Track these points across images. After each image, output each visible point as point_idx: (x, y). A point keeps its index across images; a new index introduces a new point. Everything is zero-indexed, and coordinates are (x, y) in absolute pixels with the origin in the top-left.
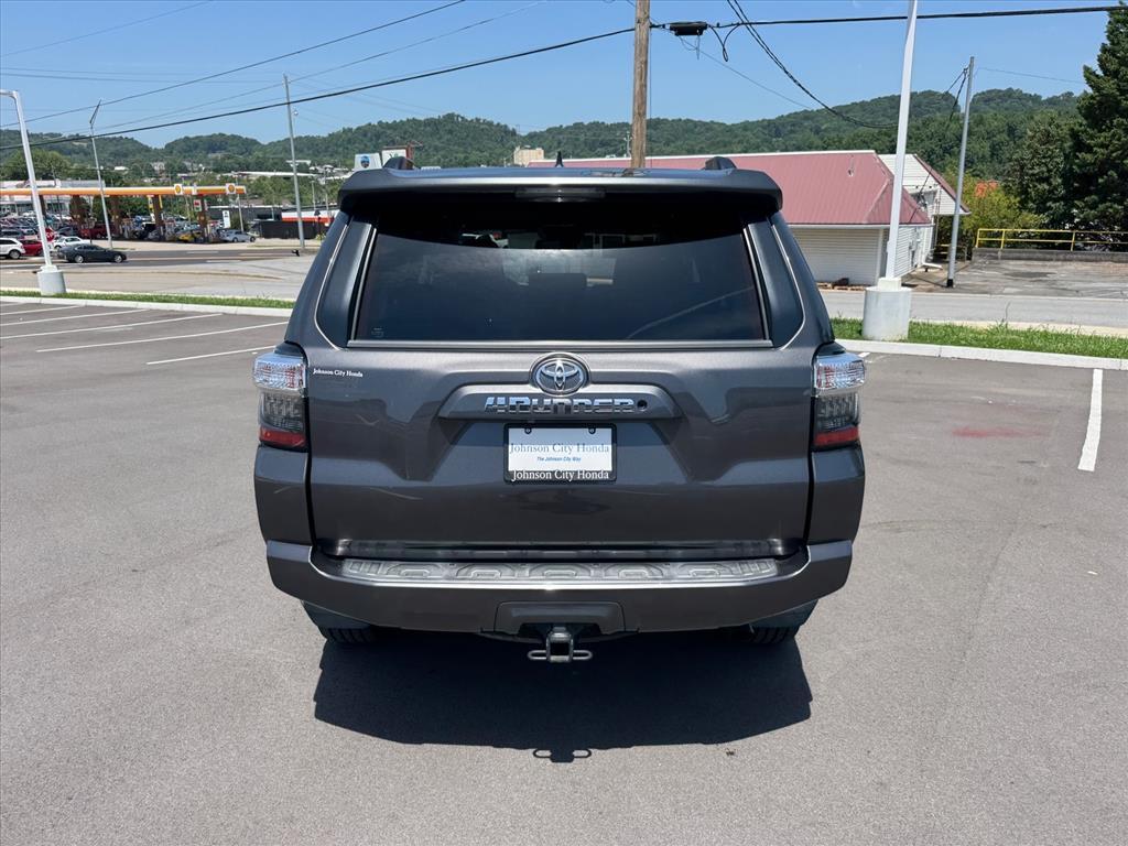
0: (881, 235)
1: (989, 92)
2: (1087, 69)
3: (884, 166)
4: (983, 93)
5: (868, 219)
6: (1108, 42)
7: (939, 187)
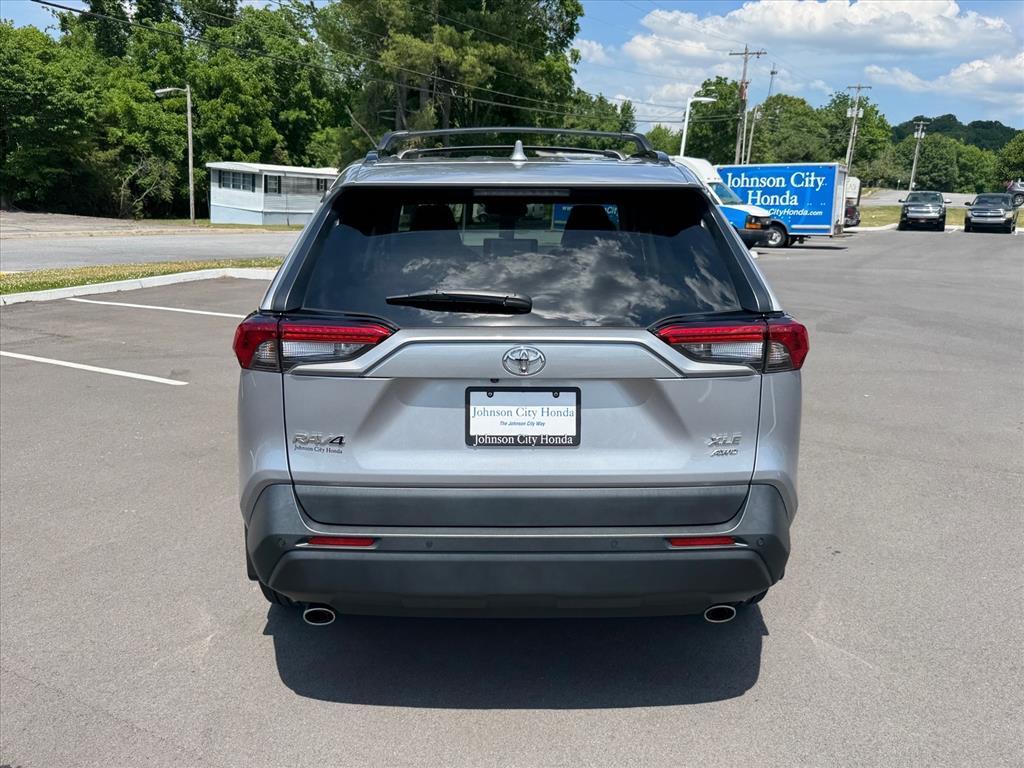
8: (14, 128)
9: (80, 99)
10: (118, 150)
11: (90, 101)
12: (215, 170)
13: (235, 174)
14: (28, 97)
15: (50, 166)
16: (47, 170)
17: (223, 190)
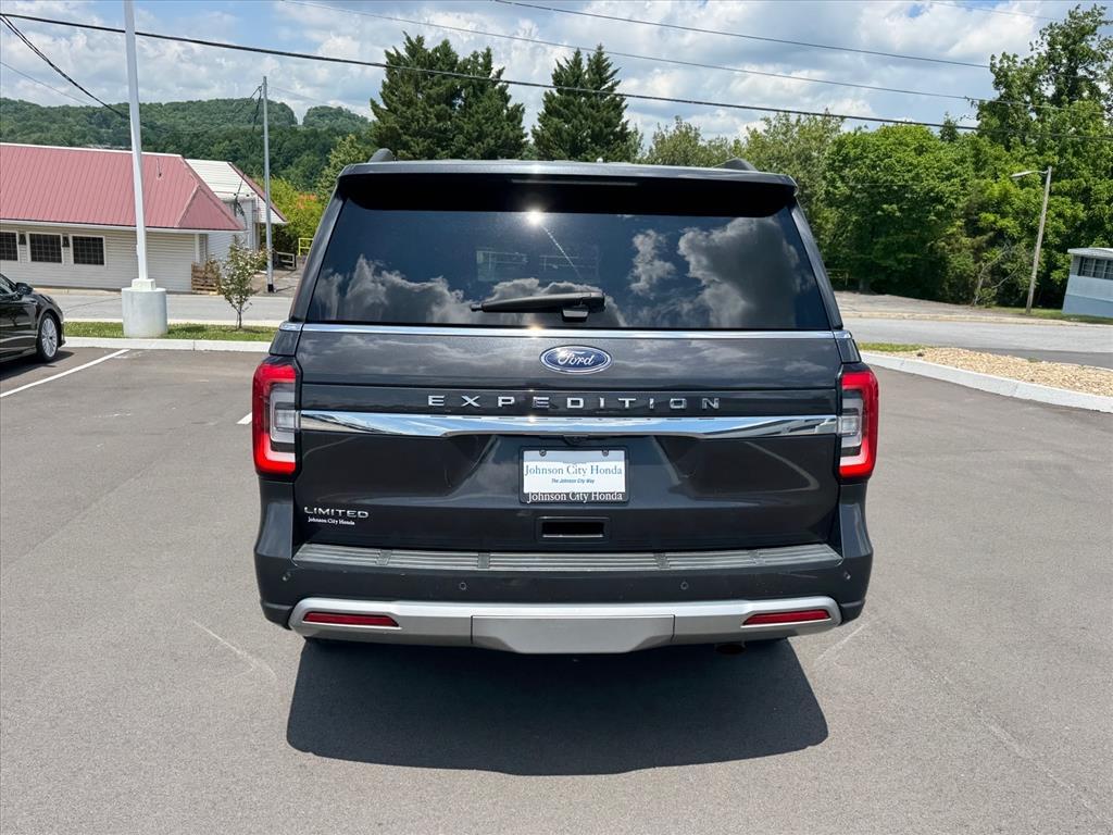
0: (197, 239)
1: (321, 108)
2: (373, 103)
3: (192, 170)
4: (316, 108)
5: (181, 223)
6: (386, 80)
7: (256, 196)
8: (879, 216)
9: (943, 187)
10: (985, 237)
11: (951, 189)
12: (1076, 257)
13: (1099, 261)
14: (896, 188)
15: (908, 252)
16: (902, 255)
17: (1082, 278)
